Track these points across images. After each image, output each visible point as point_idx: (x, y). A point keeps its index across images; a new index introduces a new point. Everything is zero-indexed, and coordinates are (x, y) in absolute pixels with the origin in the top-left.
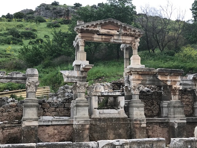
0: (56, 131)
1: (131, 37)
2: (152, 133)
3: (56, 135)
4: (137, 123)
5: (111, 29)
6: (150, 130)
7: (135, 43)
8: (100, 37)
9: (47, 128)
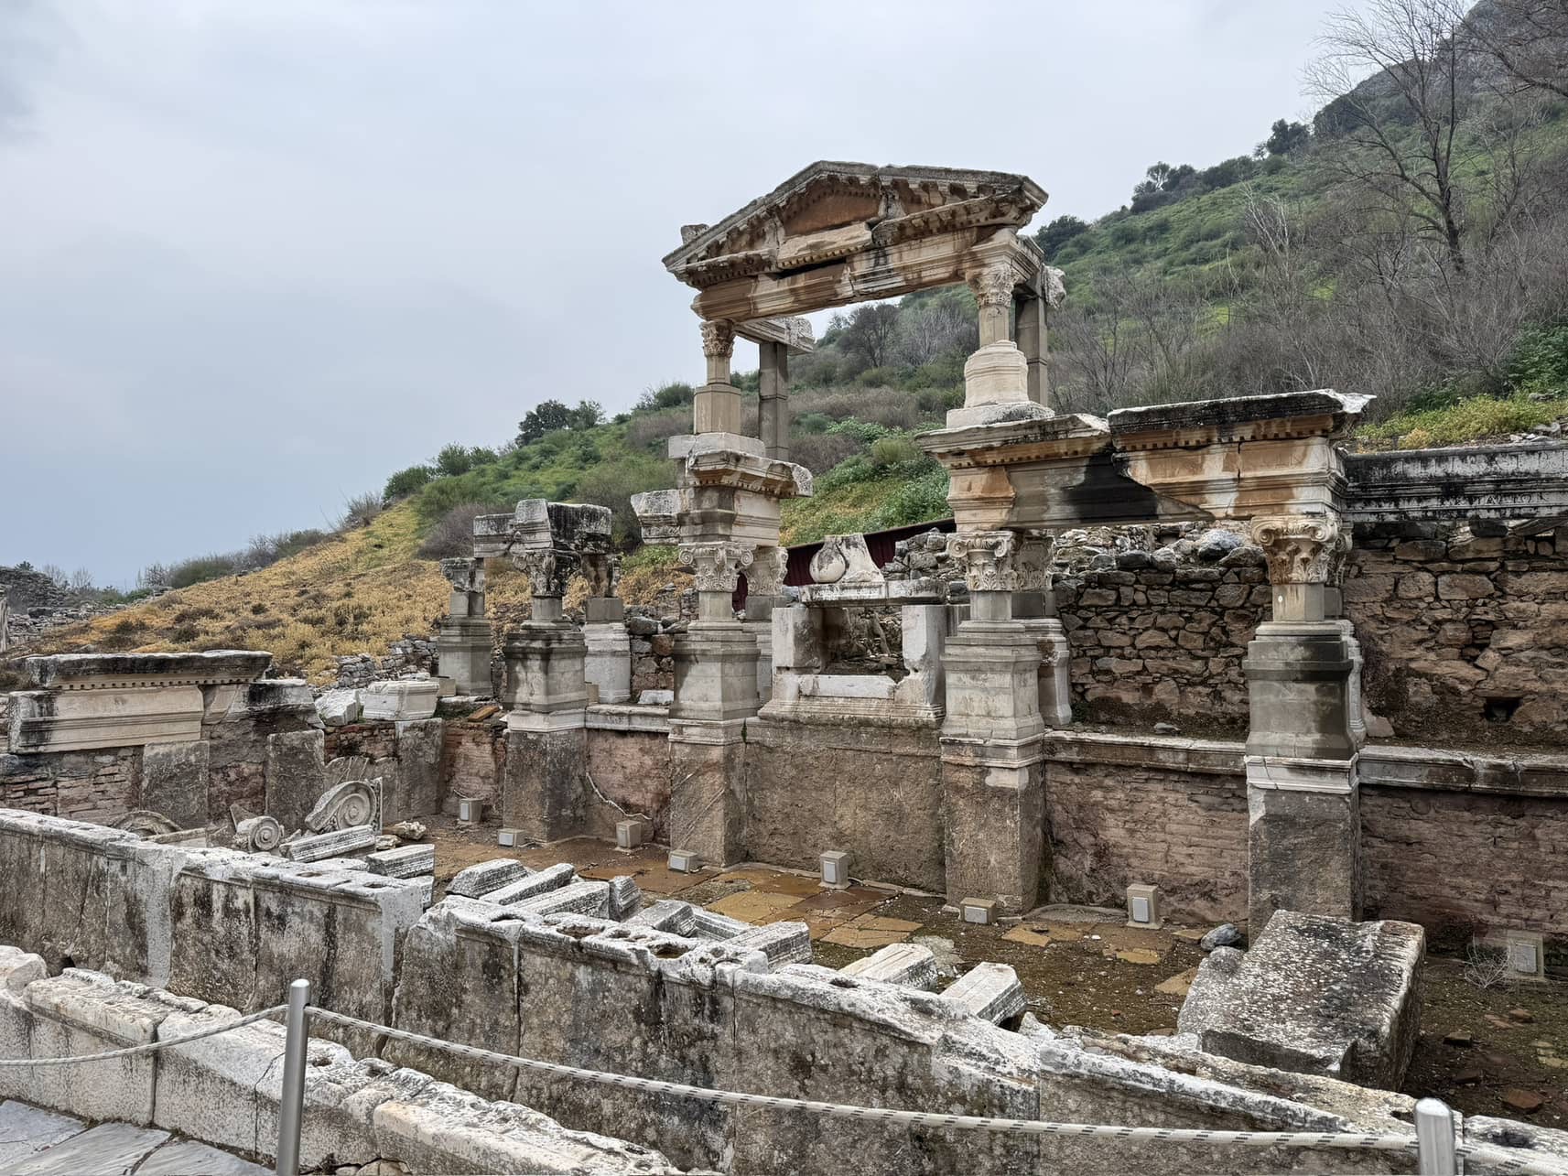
0: (648, 761)
1: (948, 237)
2: (1132, 832)
3: (647, 776)
4: (959, 760)
5: (836, 222)
6: (1112, 811)
7: (978, 270)
8: (785, 285)
9: (620, 742)
